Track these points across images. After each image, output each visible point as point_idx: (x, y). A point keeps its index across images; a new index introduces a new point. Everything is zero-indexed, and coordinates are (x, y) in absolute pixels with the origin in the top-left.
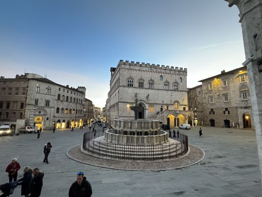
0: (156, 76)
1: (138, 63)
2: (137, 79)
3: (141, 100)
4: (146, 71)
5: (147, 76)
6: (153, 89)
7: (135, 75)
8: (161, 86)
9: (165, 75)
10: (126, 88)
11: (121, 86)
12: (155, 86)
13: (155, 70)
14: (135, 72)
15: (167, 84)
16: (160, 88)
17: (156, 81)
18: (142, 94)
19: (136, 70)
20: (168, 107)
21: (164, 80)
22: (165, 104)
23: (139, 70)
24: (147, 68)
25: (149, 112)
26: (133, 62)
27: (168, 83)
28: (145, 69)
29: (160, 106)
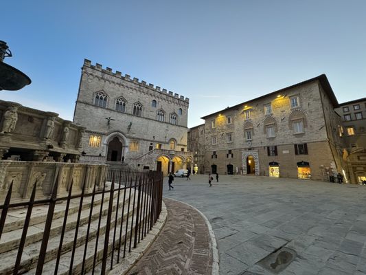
0: (146, 100)
1: (119, 73)
2: (115, 96)
3: (118, 131)
4: (131, 88)
5: (132, 96)
6: (140, 117)
7: (112, 90)
8: (154, 115)
9: (160, 100)
10: (91, 107)
11: (81, 102)
12: (144, 113)
13: (145, 90)
14: (112, 85)
15: (161, 113)
16: (150, 117)
17: (145, 105)
18: (121, 121)
19: (113, 82)
20: (160, 145)
21: (158, 107)
22: (156, 142)
23: (120, 85)
24: (133, 84)
25: (129, 150)
26: (110, 69)
27: (164, 112)
28: (129, 84)
29: (149, 143)
